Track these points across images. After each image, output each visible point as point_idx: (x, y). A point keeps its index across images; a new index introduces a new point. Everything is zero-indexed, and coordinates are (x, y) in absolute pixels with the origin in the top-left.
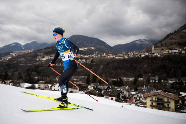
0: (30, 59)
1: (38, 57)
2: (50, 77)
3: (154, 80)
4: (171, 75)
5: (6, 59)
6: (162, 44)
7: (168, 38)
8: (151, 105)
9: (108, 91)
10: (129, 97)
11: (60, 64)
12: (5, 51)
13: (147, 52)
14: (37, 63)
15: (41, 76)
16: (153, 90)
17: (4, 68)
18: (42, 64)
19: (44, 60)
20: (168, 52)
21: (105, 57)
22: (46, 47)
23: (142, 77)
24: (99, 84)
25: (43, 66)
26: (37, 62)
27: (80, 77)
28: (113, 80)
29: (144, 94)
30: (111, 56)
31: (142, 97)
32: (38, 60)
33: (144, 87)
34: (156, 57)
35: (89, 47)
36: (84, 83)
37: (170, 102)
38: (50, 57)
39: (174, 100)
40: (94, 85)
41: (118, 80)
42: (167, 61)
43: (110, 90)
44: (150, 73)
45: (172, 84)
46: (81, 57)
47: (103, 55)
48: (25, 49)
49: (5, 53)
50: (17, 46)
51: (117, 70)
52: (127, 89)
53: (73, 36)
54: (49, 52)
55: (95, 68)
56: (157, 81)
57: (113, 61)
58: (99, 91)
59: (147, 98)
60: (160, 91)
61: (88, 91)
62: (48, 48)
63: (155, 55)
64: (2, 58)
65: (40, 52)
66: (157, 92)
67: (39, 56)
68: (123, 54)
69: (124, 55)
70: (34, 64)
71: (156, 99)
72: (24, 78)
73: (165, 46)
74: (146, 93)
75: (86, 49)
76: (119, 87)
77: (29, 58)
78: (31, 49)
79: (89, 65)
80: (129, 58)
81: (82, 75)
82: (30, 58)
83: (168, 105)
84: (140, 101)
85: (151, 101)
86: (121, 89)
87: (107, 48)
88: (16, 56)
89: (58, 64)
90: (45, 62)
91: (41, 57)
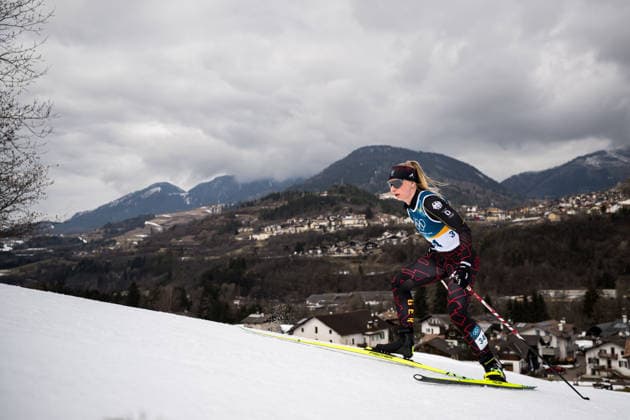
0: (213, 240)
1: (240, 230)
2: (288, 297)
5: (131, 244)
9: (491, 338)
10: (571, 359)
11: (319, 251)
12: (128, 214)
14: (239, 251)
15: (253, 297)
17: (125, 275)
18: (254, 256)
19: (261, 241)
21: (477, 219)
22: (266, 193)
23: (613, 288)
25: (260, 261)
26: (238, 247)
28: (510, 300)
29: (622, 345)
30: (499, 216)
31: (616, 358)
32: (240, 239)
33: (622, 322)
38: (283, 227)
40: (444, 319)
41: (525, 299)
43: (499, 337)
46: (392, 222)
47: (469, 215)
48: (195, 205)
49: (127, 221)
50: (166, 196)
51: (523, 263)
52: (561, 329)
53: (358, 151)
54: (277, 209)
57: (506, 232)
58: (459, 342)
61: (421, 341)
62: (275, 197)
64: (115, 238)
65: (245, 213)
67: (244, 226)
68: (541, 206)
69: (544, 210)
70: (228, 254)
72: (196, 304)
76: (530, 325)
77: (210, 235)
78: (216, 204)
80: (562, 219)
82: (214, 236)
84: (611, 371)
86: (538, 332)
87: (481, 189)
88: (164, 230)
89: (311, 252)
90: (266, 247)
91: (251, 229)
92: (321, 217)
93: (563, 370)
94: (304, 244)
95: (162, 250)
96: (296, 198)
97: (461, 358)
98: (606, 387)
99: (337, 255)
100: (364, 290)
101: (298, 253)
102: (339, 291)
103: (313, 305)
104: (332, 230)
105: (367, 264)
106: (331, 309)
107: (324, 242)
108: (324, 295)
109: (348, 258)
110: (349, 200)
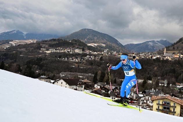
0: (32, 51)
1: (41, 49)
2: (54, 72)
3: (163, 84)
4: (180, 80)
5: (4, 48)
6: (174, 47)
7: (181, 42)
8: (157, 108)
9: (115, 91)
10: (136, 99)
11: (66, 59)
13: (159, 54)
15: (43, 70)
16: (160, 94)
18: (45, 57)
19: (48, 53)
20: (180, 56)
21: (115, 55)
22: (51, 38)
23: (151, 80)
24: (106, 83)
25: (47, 59)
26: (40, 55)
27: (87, 75)
29: (151, 97)
32: (41, 52)
33: (152, 90)
34: (167, 60)
35: (99, 43)
36: (90, 81)
37: (176, 107)
38: (55, 50)
39: (180, 105)
40: (102, 84)
42: (178, 66)
43: (117, 91)
44: (160, 76)
45: (180, 89)
46: (90, 53)
47: (113, 54)
48: (27, 39)
49: (3, 41)
50: (18, 35)
52: (135, 90)
53: (83, 29)
54: (54, 44)
55: (104, 66)
56: (165, 85)
58: (105, 91)
59: (154, 101)
60: (167, 95)
61: (94, 90)
62: (54, 40)
63: (166, 58)
65: (44, 44)
66: (164, 95)
67: (43, 48)
70: (37, 56)
71: (162, 102)
72: (23, 71)
73: (176, 50)
74: (153, 97)
75: (96, 45)
77: (31, 49)
78: (35, 40)
79: (98, 63)
80: (140, 59)
81: (90, 73)
83: (174, 109)
84: (147, 104)
85: (158, 104)
87: (118, 47)
88: (16, 45)
89: (63, 59)
90: (49, 55)
91: (45, 49)
92: (68, 48)
93: (134, 102)
94: (62, 56)
95: (14, 52)
96: (61, 41)
97: (105, 96)
98: (145, 108)
99: (72, 61)
100: (79, 72)
101: (60, 58)
102: (71, 72)
103: (62, 75)
104: (71, 53)
105: (81, 65)
106: (67, 77)
107: (68, 56)
108: (66, 72)
109: (75, 62)
110: (78, 44)
